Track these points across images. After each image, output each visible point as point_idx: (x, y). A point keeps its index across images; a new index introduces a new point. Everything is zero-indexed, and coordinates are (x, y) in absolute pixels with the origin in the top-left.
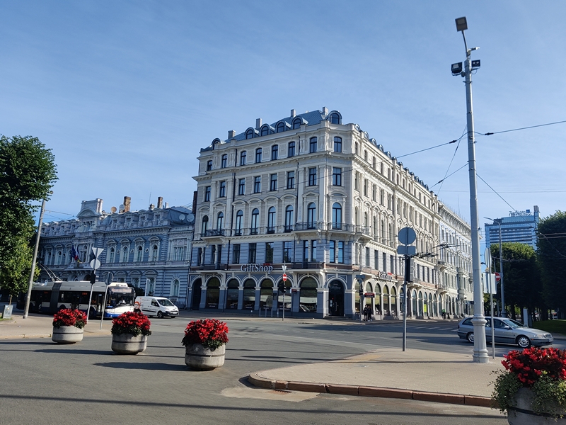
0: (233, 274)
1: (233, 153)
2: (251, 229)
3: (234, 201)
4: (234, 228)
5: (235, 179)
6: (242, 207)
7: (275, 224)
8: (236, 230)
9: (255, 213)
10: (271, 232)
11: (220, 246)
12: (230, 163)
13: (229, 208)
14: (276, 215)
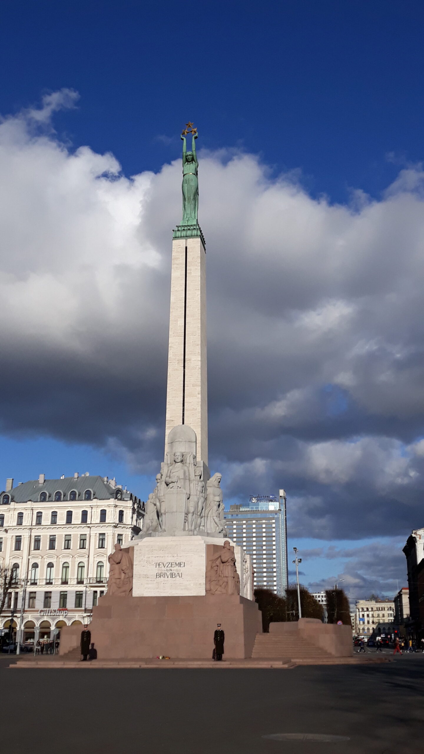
0: (30, 617)
1: (30, 512)
2: (46, 579)
3: (29, 555)
4: (29, 578)
5: (31, 535)
6: (38, 561)
7: (69, 576)
8: (31, 579)
9: (50, 565)
10: (65, 582)
11: (17, 593)
12: (26, 521)
13: (25, 561)
14: (70, 569)
